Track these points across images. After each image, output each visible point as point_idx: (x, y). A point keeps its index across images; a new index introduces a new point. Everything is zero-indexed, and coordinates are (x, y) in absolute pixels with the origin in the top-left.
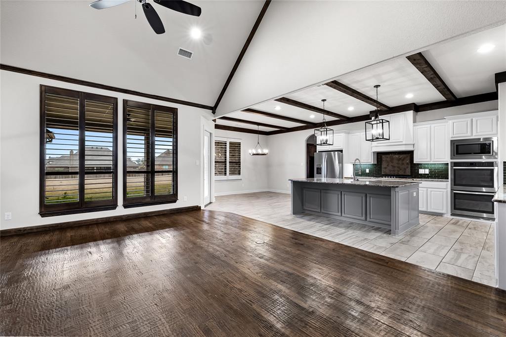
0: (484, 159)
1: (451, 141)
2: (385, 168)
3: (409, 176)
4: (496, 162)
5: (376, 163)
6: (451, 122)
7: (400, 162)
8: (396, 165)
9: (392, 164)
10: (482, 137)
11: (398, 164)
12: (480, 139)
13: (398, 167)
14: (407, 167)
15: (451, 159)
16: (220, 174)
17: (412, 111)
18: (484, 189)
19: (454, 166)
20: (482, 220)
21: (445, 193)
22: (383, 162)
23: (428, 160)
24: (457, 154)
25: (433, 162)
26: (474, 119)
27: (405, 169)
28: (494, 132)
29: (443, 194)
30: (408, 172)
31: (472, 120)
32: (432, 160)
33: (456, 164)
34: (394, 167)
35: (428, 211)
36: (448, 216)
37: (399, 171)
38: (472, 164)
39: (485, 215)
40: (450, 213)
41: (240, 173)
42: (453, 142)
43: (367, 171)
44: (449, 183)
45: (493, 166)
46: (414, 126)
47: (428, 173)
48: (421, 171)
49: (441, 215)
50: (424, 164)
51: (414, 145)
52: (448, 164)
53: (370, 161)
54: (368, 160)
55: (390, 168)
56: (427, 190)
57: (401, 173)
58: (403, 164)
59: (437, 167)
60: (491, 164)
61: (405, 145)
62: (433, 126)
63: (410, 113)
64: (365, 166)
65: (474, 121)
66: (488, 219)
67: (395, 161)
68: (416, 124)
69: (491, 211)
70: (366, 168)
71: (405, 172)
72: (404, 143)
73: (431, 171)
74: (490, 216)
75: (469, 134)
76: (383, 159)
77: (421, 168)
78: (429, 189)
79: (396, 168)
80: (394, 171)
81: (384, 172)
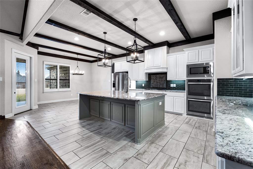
0: (206, 77)
1: (187, 65)
2: (153, 83)
3: (165, 88)
4: (212, 79)
5: (148, 80)
6: (187, 52)
7: (161, 80)
8: (158, 81)
9: (156, 81)
10: (205, 62)
11: (159, 81)
12: (203, 64)
13: (160, 83)
14: (165, 83)
15: (187, 77)
16: (62, 87)
17: (166, 46)
18: (206, 98)
19: (188, 82)
20: (204, 119)
21: (183, 101)
22: (151, 80)
23: (175, 78)
24: (190, 74)
25: (178, 79)
26: (200, 50)
27: (163, 84)
28: (211, 59)
29: (182, 100)
30: (165, 86)
31: (199, 51)
32: (177, 78)
33: (189, 81)
34: (157, 82)
35: (174, 112)
36: (185, 115)
37: (160, 85)
38: (199, 81)
39: (206, 115)
40: (186, 114)
41: (69, 87)
42: (188, 66)
43: (143, 85)
44: (186, 93)
45: (210, 82)
46: (167, 56)
47: (175, 87)
48: (172, 85)
49: (181, 114)
50: (173, 81)
51: (167, 68)
52: (185, 81)
53: (144, 79)
54: (143, 79)
55: (155, 83)
56: (174, 98)
57: (161, 86)
58: (162, 81)
59: (180, 82)
60: (209, 81)
61: (162, 68)
62: (177, 56)
63: (165, 48)
64: (142, 82)
65: (200, 51)
66: (208, 118)
67: (158, 79)
68: (168, 54)
69: (209, 112)
71: (163, 86)
72: (161, 67)
73: (177, 86)
74: (208, 115)
75: (197, 60)
76: (152, 78)
77: (172, 84)
78: (174, 97)
79: (158, 84)
80: (157, 85)
81: (152, 86)
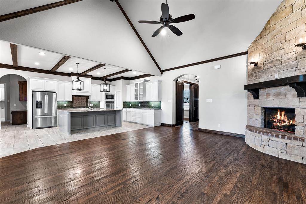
0: (112, 100)
2: (75, 103)
4: (115, 101)
9: (78, 101)
11: (81, 101)
13: (81, 103)
14: (85, 103)
15: (105, 100)
17: (91, 78)
19: (106, 103)
22: (74, 101)
23: (94, 100)
30: (85, 105)
37: (81, 105)
38: (110, 102)
42: (106, 94)
43: (65, 105)
45: (114, 103)
50: (92, 102)
51: (91, 93)
54: (69, 99)
55: (78, 103)
57: (83, 106)
58: (83, 101)
59: (96, 103)
64: (64, 102)
67: (80, 100)
68: (92, 84)
70: (64, 104)
73: (94, 105)
76: (75, 99)
77: (90, 104)
79: (81, 104)
80: (79, 105)
81: (74, 106)
